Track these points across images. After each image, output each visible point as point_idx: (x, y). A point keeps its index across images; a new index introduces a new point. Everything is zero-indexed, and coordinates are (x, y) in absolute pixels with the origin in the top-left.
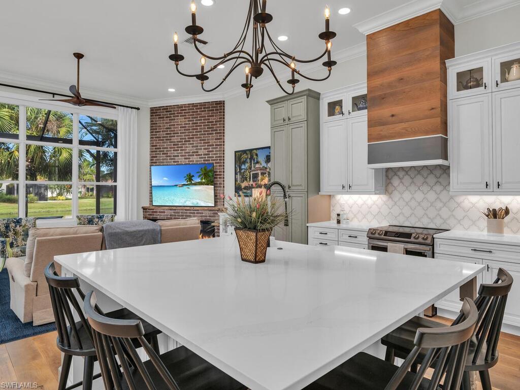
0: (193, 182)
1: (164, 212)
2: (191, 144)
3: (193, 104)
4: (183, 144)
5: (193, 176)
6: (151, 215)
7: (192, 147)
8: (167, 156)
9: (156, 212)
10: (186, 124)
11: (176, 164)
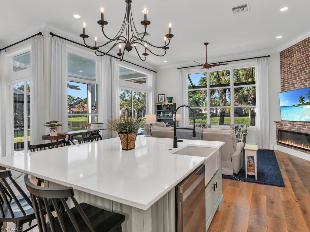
0: (304, 103)
1: (287, 125)
2: (305, 72)
3: (305, 40)
4: (300, 73)
5: (304, 98)
6: (280, 127)
7: (306, 74)
8: (290, 85)
9: (283, 125)
10: (301, 57)
11: (295, 89)
